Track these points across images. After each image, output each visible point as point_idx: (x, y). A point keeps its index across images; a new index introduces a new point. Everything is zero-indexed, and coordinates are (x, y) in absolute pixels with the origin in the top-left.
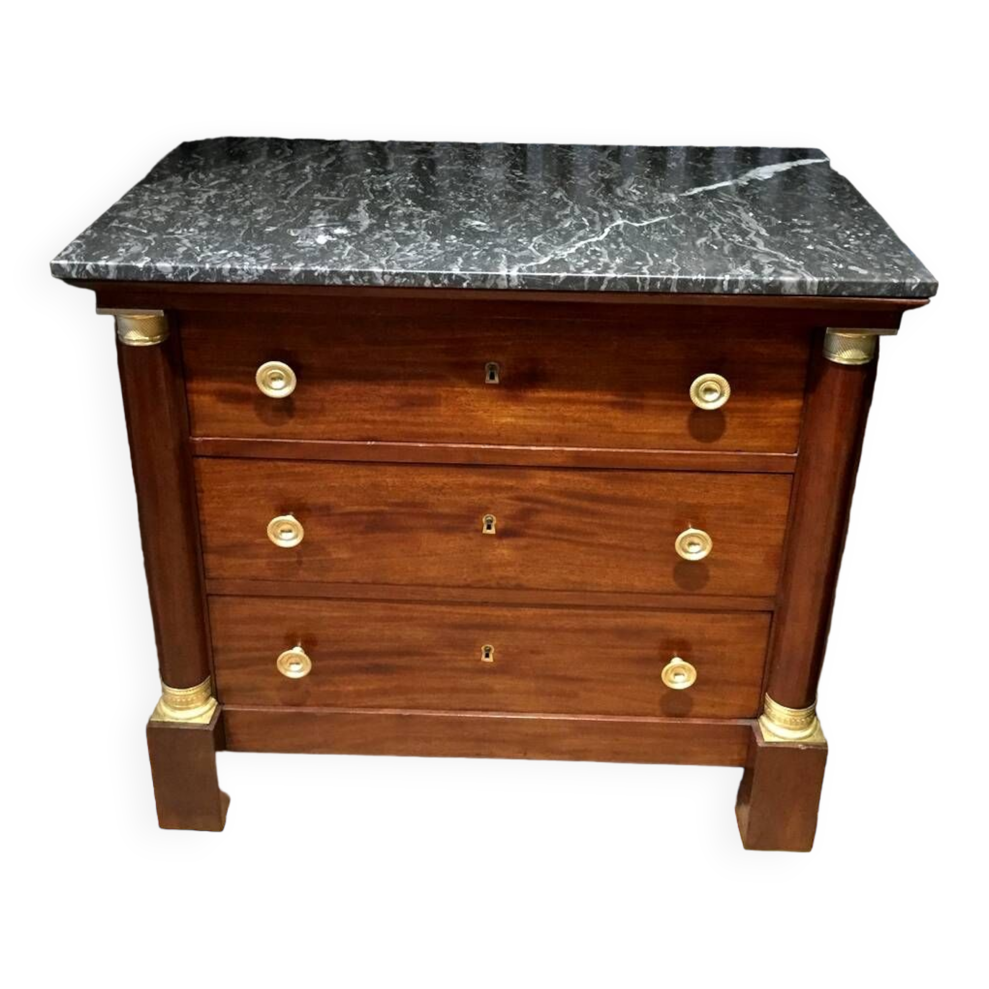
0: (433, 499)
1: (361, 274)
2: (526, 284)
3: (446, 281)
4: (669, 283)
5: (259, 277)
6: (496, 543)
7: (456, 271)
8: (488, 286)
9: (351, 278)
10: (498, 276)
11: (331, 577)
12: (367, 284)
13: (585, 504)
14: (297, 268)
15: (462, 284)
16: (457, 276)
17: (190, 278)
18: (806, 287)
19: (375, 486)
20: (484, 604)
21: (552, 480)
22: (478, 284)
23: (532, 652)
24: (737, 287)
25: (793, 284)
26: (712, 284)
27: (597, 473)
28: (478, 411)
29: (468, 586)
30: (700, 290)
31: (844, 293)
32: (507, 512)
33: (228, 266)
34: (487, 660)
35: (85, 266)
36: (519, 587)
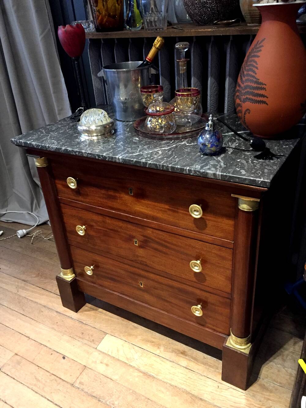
0: (119, 230)
1: (79, 152)
2: (124, 162)
3: (102, 158)
4: (168, 167)
5: (55, 149)
6: (139, 249)
7: (104, 155)
8: (113, 161)
9: (77, 153)
10: (116, 158)
11: (96, 247)
12: (81, 156)
13: (163, 243)
14: (63, 148)
15: (106, 159)
16: (104, 156)
17: (40, 148)
18: (217, 176)
19: (104, 222)
20: (138, 268)
21: (153, 232)
22: (110, 160)
23: (154, 288)
24: (191, 173)
25: (211, 174)
26: (183, 170)
27: (166, 233)
28: (128, 204)
29: (132, 261)
30: (179, 172)
31: (231, 181)
32: (140, 240)
33: (47, 145)
34: (141, 286)
35: (17, 141)
36: (146, 265)
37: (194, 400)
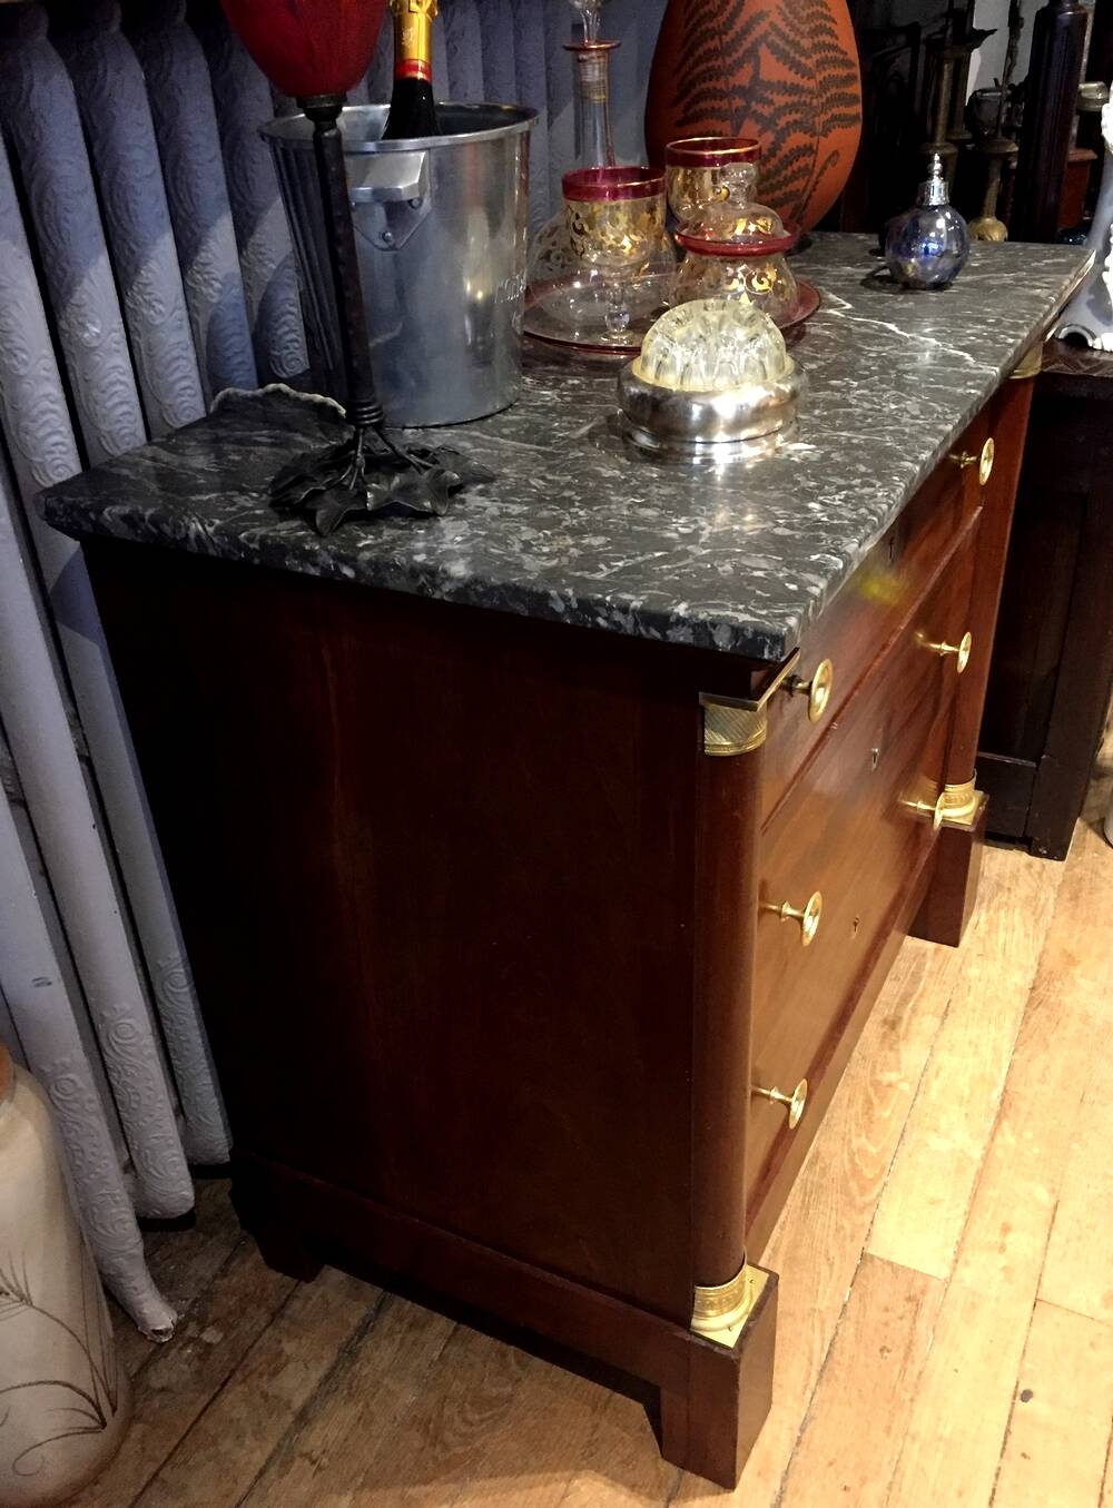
37: (1040, 1003)
